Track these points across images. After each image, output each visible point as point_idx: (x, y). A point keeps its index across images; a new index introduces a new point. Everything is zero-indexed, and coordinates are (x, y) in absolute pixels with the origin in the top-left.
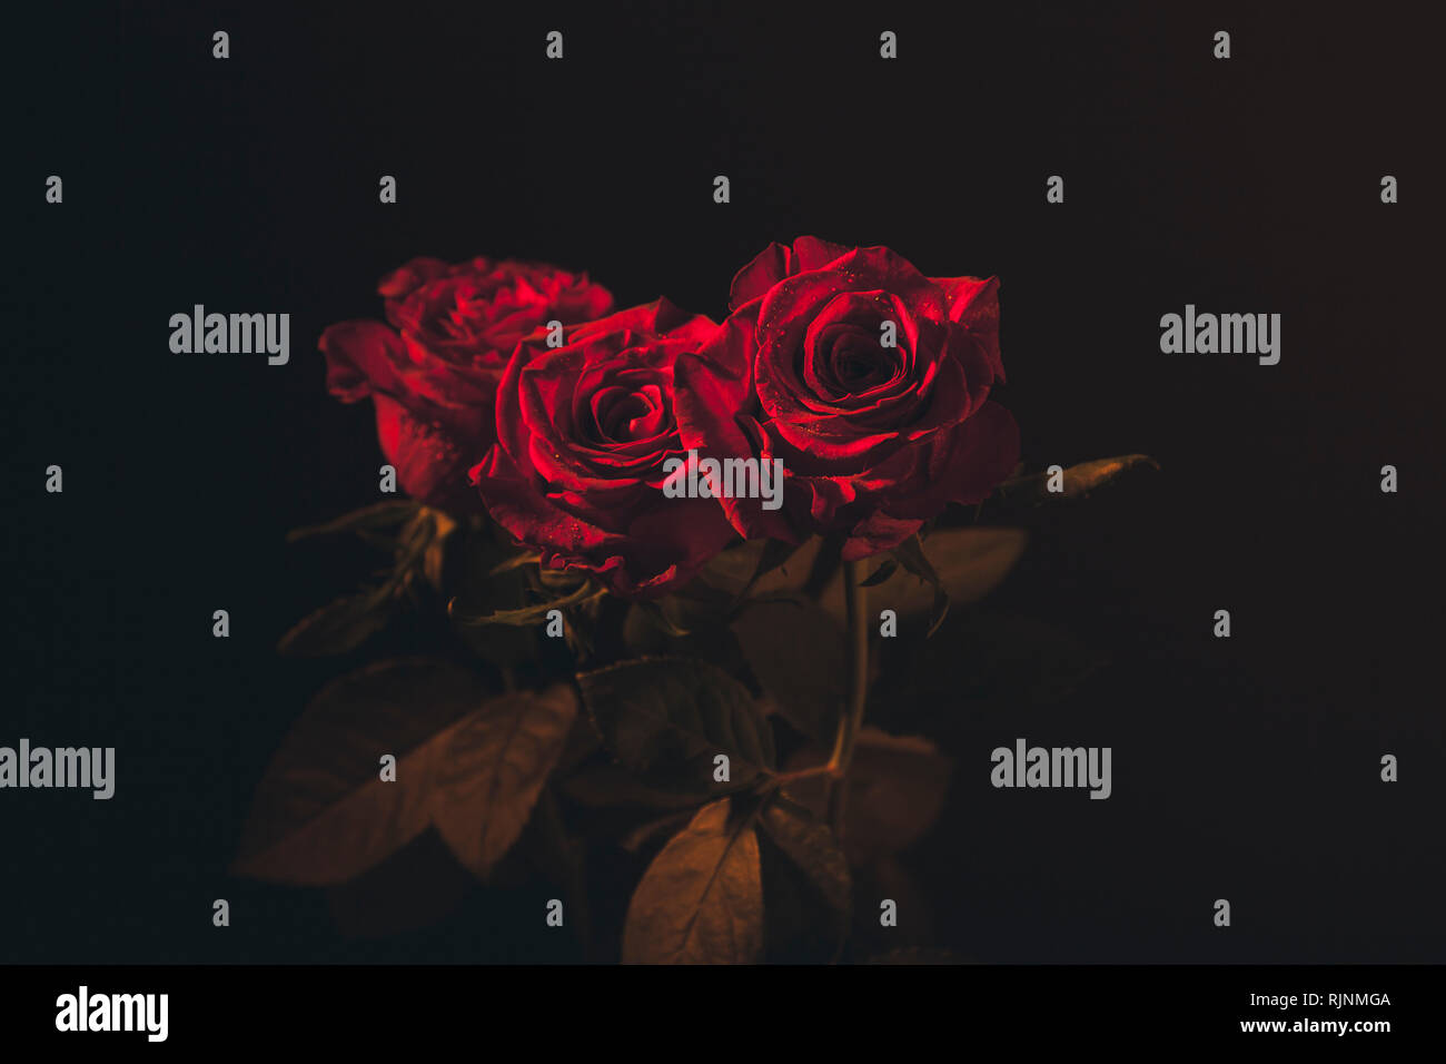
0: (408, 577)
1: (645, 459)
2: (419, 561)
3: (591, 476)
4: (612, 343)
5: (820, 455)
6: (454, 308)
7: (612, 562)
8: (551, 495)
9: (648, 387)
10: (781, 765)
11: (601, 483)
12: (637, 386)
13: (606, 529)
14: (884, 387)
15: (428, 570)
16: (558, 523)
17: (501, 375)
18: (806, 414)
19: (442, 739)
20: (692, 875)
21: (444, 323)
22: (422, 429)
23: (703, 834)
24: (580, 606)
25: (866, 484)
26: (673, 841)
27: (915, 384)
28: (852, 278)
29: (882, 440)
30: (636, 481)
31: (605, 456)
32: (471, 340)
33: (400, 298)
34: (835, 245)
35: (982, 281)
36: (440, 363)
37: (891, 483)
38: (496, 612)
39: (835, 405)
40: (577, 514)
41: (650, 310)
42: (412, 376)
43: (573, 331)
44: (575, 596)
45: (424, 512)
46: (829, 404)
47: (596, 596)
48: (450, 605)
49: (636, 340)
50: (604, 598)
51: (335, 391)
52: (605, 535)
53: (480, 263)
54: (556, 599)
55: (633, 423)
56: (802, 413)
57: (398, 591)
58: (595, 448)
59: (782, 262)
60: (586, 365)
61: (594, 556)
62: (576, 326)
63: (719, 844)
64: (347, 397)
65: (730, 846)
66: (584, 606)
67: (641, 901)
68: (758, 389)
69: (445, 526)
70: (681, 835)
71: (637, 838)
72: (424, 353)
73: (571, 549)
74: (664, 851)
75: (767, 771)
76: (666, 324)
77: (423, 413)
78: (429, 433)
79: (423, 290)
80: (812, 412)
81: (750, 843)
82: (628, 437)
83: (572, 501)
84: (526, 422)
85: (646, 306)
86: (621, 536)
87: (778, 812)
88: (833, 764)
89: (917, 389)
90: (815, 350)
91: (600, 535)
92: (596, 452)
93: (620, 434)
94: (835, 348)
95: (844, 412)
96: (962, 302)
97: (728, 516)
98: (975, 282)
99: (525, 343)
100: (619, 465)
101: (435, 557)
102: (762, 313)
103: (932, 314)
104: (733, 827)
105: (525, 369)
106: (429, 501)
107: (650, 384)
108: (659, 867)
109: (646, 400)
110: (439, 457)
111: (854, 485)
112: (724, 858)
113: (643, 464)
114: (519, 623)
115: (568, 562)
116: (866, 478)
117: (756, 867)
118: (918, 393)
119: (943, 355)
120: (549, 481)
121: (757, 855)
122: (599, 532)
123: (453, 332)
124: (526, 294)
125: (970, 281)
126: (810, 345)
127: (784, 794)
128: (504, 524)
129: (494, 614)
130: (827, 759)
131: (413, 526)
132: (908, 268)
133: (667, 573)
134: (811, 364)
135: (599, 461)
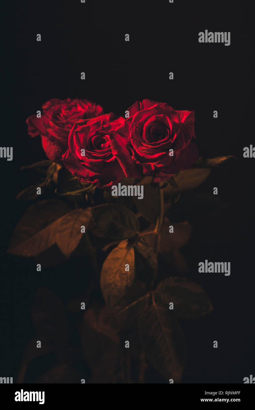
0: (49, 180)
1: (105, 154)
2: (52, 176)
3: (92, 158)
4: (98, 124)
5: (146, 158)
6: (61, 112)
7: (96, 180)
8: (81, 163)
9: (106, 136)
10: (141, 230)
11: (93, 160)
12: (104, 135)
13: (95, 172)
14: (163, 140)
15: (54, 179)
16: (83, 170)
17: (71, 130)
18: (143, 147)
19: (59, 220)
20: (118, 259)
21: (58, 116)
22: (52, 143)
23: (121, 248)
24: (90, 190)
25: (157, 165)
26: (114, 250)
27: (171, 139)
28: (156, 111)
29: (162, 154)
30: (102, 160)
31: (94, 154)
32: (64, 121)
33: (47, 109)
34: (153, 101)
35: (190, 112)
36: (57, 127)
37: (163, 165)
38: (68, 192)
39: (150, 145)
40: (87, 168)
41: (108, 115)
42: (49, 130)
43: (89, 120)
44: (89, 187)
45: (54, 164)
46: (149, 144)
47: (94, 188)
48: (56, 190)
49: (104, 123)
50: (96, 188)
51: (30, 134)
52: (95, 173)
53: (69, 100)
54: (84, 188)
55: (102, 145)
56: (142, 146)
57: (47, 184)
58: (93, 151)
59: (139, 106)
60: (91, 130)
61: (92, 179)
62: (89, 119)
63: (125, 251)
64: (33, 135)
65: (128, 251)
66: (91, 190)
67: (106, 265)
68: (131, 140)
69: (59, 167)
70: (116, 249)
71: (106, 247)
72: (53, 124)
73: (86, 177)
74: (112, 252)
75: (138, 233)
76: (112, 119)
77: (52, 139)
78: (54, 145)
79: (53, 107)
80: (144, 146)
81: (132, 251)
82: (101, 149)
83: (87, 165)
84: (75, 144)
85: (107, 114)
86: (99, 174)
87: (139, 244)
88: (156, 231)
89: (171, 141)
90: (146, 130)
91: (93, 173)
92: (92, 152)
93: (99, 148)
94: (151, 130)
95: (152, 147)
96: (185, 117)
97: (123, 171)
98: (188, 112)
99: (76, 124)
100: (98, 156)
101: (56, 175)
102: (133, 120)
103: (176, 121)
104: (128, 247)
105: (75, 130)
106: (54, 161)
107: (107, 135)
108: (110, 257)
109: (106, 139)
110: (57, 150)
111: (154, 166)
112: (126, 255)
113: (104, 156)
114: (74, 195)
115: (85, 180)
116: (157, 164)
117: (133, 258)
118: (172, 142)
119: (179, 132)
120: (80, 159)
121: (134, 255)
122: (93, 172)
123: (60, 119)
124: (80, 108)
125: (187, 112)
126: (144, 129)
127: (141, 239)
128: (69, 170)
129: (67, 193)
130: (154, 229)
131: (51, 167)
132: (171, 108)
133: (110, 183)
134: (145, 134)
135: (93, 155)
